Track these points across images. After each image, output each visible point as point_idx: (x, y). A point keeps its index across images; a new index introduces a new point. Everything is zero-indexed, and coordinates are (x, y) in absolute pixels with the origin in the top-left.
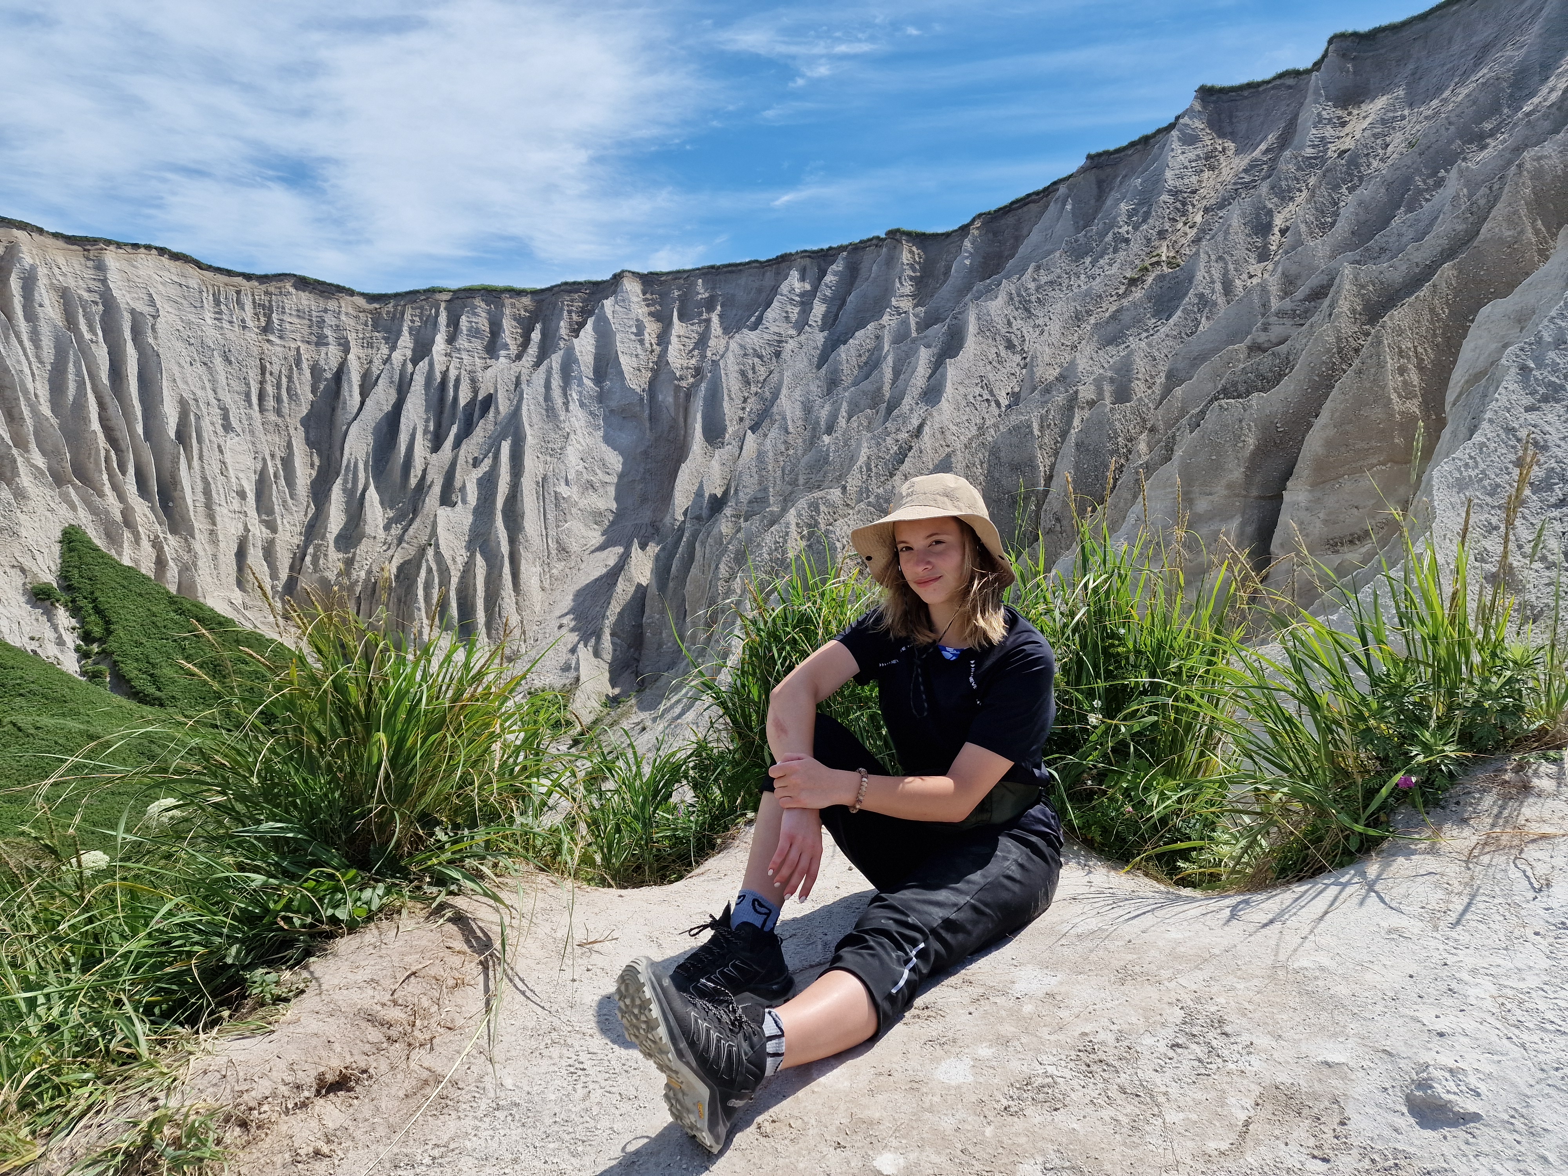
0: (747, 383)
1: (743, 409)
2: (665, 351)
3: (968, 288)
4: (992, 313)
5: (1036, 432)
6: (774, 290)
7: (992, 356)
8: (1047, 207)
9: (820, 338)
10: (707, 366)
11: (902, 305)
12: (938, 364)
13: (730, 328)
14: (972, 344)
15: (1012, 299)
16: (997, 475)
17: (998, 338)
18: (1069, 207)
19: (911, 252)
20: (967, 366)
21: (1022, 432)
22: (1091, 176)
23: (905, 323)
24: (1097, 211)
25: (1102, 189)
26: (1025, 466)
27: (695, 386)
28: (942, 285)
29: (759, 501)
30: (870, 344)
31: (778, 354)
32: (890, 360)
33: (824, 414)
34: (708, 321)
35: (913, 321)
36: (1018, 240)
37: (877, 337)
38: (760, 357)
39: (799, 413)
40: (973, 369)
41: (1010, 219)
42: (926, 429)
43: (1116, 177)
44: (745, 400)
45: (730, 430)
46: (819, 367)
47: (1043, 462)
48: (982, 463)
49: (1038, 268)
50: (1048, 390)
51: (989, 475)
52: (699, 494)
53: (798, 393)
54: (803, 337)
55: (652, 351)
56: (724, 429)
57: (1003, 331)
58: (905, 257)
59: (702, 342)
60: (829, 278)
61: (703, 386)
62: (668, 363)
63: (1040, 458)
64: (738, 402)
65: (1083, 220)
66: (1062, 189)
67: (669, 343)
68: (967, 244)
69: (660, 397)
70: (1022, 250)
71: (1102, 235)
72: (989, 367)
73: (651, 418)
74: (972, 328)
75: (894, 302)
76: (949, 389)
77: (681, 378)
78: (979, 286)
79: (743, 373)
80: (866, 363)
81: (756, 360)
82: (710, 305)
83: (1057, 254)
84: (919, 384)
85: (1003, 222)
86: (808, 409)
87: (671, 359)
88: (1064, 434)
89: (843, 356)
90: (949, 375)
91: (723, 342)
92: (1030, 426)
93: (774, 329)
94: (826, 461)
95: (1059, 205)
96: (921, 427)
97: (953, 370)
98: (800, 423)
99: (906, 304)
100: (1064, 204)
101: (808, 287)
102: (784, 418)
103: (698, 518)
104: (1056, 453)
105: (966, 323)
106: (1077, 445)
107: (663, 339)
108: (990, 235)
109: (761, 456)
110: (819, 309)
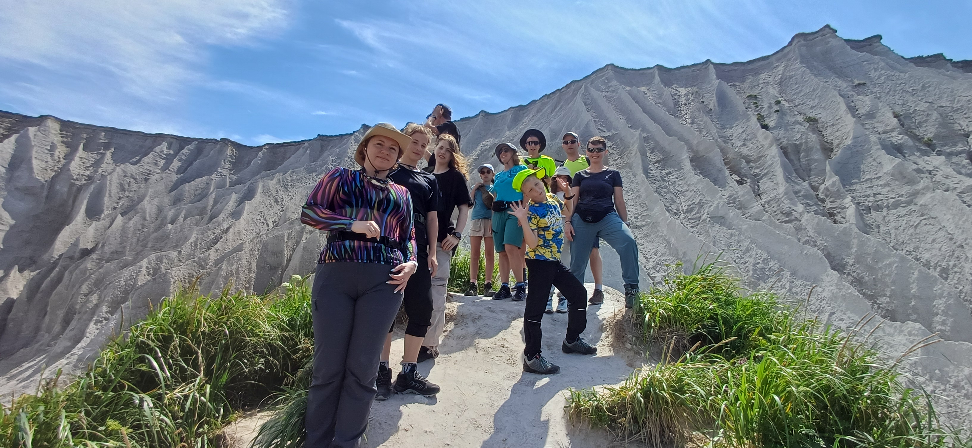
0: (123, 190)
1: (117, 203)
2: (69, 163)
3: (258, 173)
4: (270, 186)
5: (286, 240)
6: (151, 149)
7: (267, 204)
8: (298, 149)
9: (175, 177)
10: (97, 176)
11: (223, 172)
12: (241, 202)
13: (117, 160)
14: (258, 197)
15: (280, 182)
16: (265, 256)
17: (271, 196)
18: (308, 152)
19: (232, 150)
20: (255, 206)
21: (279, 238)
22: (319, 143)
23: (224, 181)
24: (320, 156)
25: (323, 149)
26: (278, 253)
27: (86, 186)
28: (245, 168)
29: (118, 253)
30: (202, 186)
31: (146, 180)
32: (213, 195)
33: (170, 214)
34: (103, 155)
35: (228, 180)
36: (284, 159)
37: (208, 184)
38: (135, 179)
39: (154, 210)
40: (258, 208)
41: (282, 149)
42: (231, 230)
43: (328, 146)
44: (120, 198)
45: (106, 213)
46: (171, 191)
47: (287, 253)
48: (258, 250)
49: (293, 172)
50: (292, 223)
51: (261, 255)
52: (75, 244)
53: (156, 201)
54: (164, 175)
55: (59, 161)
56: (102, 211)
57: (274, 194)
58: (229, 152)
59: (97, 164)
60: (185, 151)
61: (92, 187)
62: (69, 170)
63: (286, 252)
64: (115, 199)
65: (314, 159)
66: (306, 144)
67: (72, 159)
68: (260, 154)
69: (58, 187)
70: (286, 163)
71: (321, 166)
72: (265, 208)
73: (47, 197)
74: (260, 190)
75: (219, 170)
76: (245, 214)
77: (77, 179)
78: (264, 173)
79: (121, 185)
80: (199, 194)
81: (132, 180)
82: (107, 147)
83: (302, 168)
84: (229, 209)
85: (278, 150)
86: (160, 210)
87: (71, 168)
88: (298, 243)
89: (187, 188)
90: (246, 208)
91: (111, 167)
92: (283, 237)
93: (146, 167)
94: (168, 237)
95: (304, 150)
96: (228, 229)
97: (248, 206)
98: (154, 216)
99: (225, 172)
100: (307, 150)
101: (172, 152)
102: (145, 212)
103: (71, 258)
104: (294, 250)
105: (257, 187)
106: (304, 248)
107: (69, 157)
108: (272, 154)
109: (124, 229)
110: (176, 164)
